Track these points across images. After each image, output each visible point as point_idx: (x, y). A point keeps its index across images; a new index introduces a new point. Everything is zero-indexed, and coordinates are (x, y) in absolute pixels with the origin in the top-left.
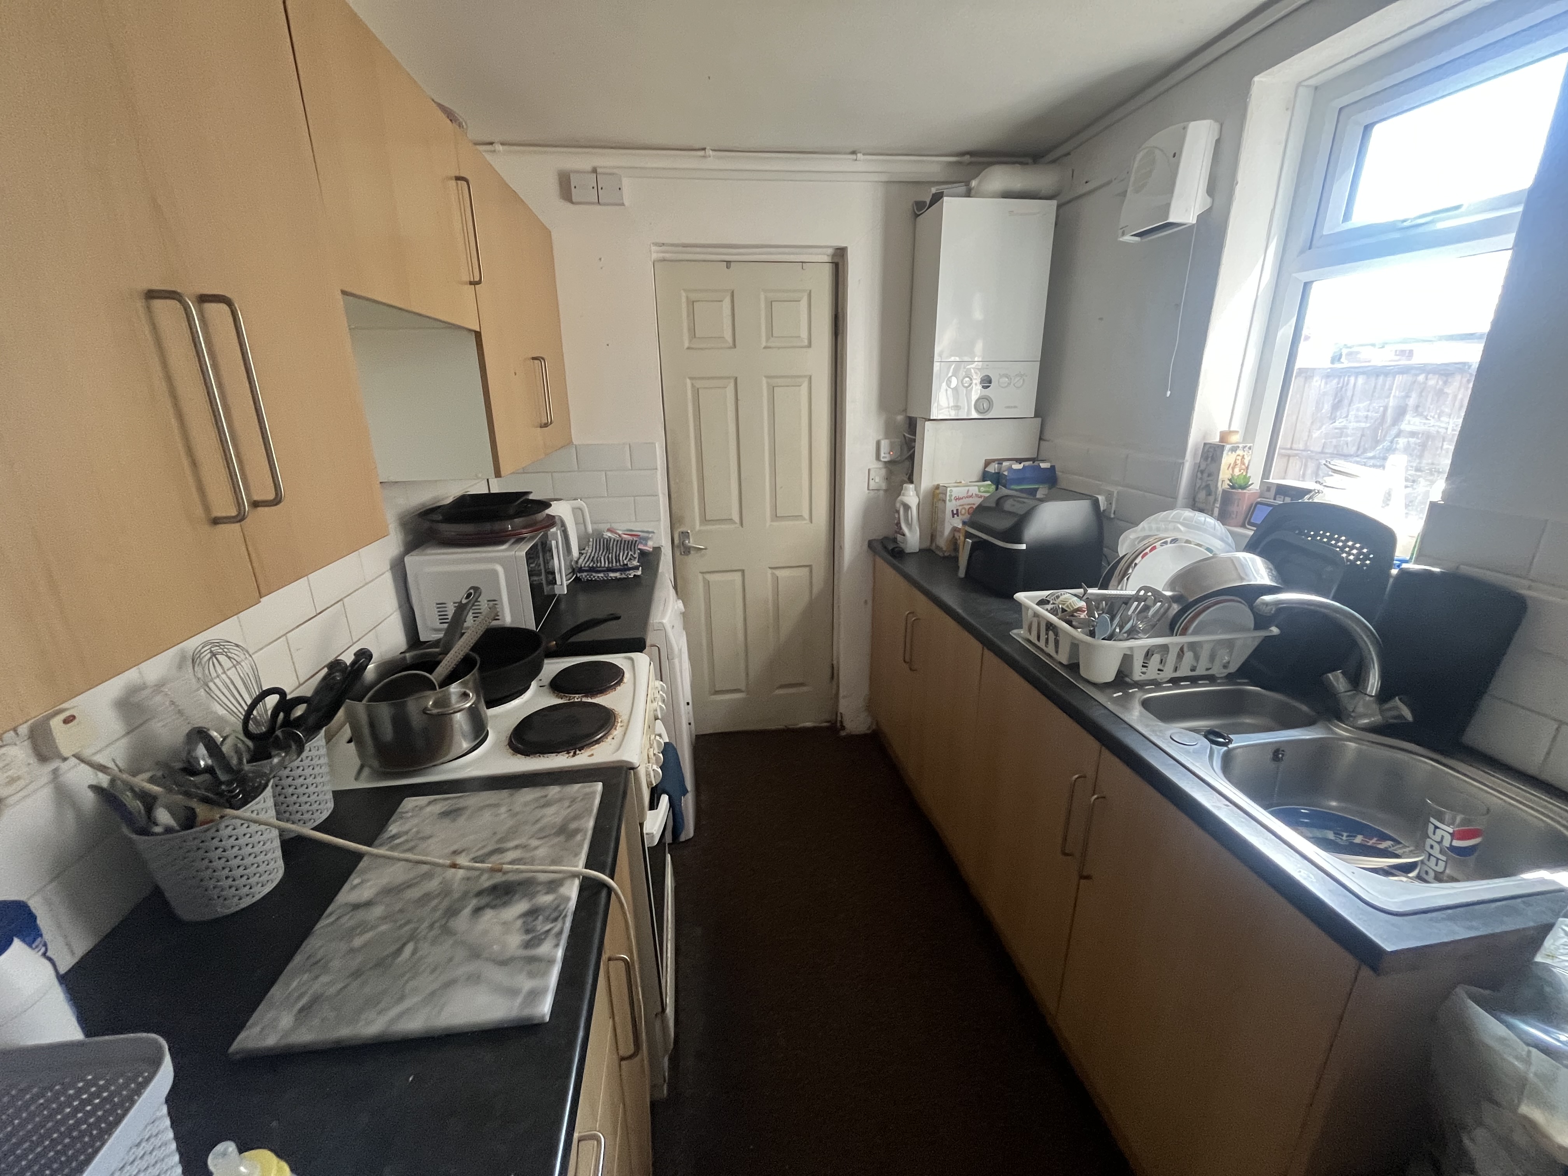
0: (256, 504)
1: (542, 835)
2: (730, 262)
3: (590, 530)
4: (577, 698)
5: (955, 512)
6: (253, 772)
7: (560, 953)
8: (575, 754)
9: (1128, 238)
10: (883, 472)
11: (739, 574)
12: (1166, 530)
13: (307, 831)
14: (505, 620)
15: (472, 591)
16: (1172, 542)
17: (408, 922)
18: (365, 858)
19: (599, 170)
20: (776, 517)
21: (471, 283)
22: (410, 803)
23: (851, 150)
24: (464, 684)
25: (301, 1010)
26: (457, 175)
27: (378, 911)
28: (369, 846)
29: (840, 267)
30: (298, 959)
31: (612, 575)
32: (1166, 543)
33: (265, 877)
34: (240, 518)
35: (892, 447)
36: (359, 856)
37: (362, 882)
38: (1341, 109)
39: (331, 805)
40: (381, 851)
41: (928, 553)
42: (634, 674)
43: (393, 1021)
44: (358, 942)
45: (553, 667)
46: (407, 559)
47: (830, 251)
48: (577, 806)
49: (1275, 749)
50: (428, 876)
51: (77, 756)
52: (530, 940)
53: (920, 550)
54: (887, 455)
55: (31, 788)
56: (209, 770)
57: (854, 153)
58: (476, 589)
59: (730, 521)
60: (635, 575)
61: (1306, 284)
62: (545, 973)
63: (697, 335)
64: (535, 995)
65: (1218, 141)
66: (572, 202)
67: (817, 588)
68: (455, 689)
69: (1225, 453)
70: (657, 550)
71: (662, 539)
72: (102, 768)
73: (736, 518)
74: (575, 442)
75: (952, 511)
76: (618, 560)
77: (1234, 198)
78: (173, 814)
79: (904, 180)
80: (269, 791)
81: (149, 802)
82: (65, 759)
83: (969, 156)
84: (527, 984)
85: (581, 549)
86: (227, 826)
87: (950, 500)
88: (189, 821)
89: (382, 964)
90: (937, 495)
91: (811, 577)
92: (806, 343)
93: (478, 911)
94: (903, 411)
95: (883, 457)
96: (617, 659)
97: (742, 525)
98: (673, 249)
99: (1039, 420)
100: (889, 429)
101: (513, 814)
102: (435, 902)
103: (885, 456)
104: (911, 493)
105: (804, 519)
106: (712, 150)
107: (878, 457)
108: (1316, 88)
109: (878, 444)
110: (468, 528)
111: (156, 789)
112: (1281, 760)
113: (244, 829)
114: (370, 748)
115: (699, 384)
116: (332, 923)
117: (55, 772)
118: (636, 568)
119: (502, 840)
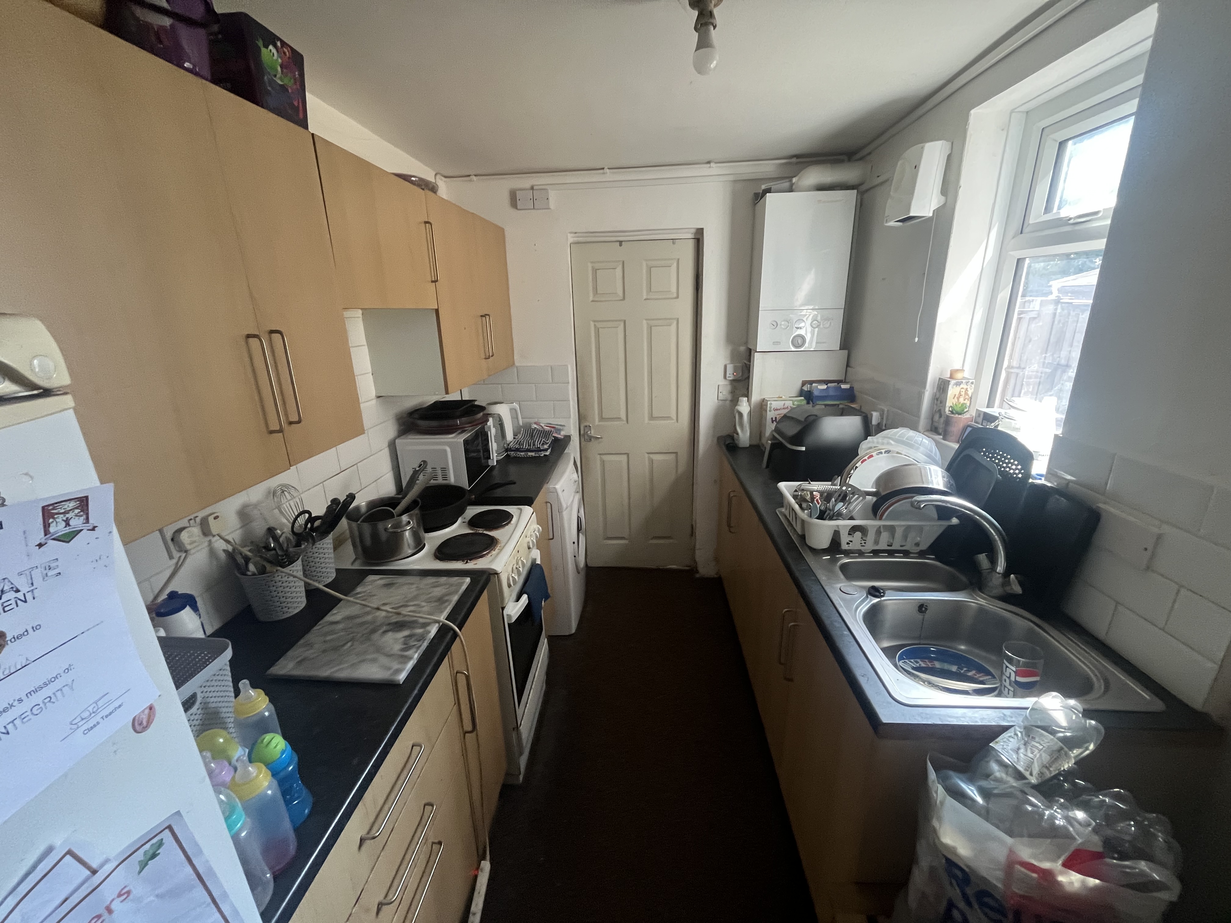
0: (291, 423)
1: (428, 601)
2: (622, 241)
3: (521, 424)
4: (481, 531)
5: (774, 419)
6: (294, 552)
7: (416, 656)
8: (467, 562)
9: (892, 224)
10: (729, 388)
11: (625, 457)
12: (883, 444)
13: (321, 586)
14: (450, 480)
15: (422, 463)
16: (885, 452)
17: (352, 633)
18: (342, 602)
19: (535, 188)
20: (652, 417)
21: (432, 282)
22: (371, 578)
23: (707, 161)
24: (411, 517)
25: (298, 662)
26: (427, 220)
27: (341, 626)
28: (346, 596)
29: (701, 241)
30: (302, 641)
31: (530, 454)
32: (881, 453)
33: (295, 605)
34: (281, 431)
35: (735, 369)
36: (340, 600)
37: (338, 612)
38: (1043, 129)
39: (334, 575)
40: (351, 599)
41: (755, 449)
42: (519, 519)
43: (334, 672)
44: (329, 638)
45: (472, 511)
46: (397, 441)
47: (694, 231)
48: (453, 589)
49: (920, 604)
50: (368, 613)
51: (218, 535)
52: (406, 648)
53: (750, 446)
54: (731, 375)
55: (200, 548)
56: (274, 549)
57: (709, 162)
58: (425, 462)
59: (619, 419)
60: (545, 455)
61: (1018, 260)
62: (406, 663)
63: (598, 292)
64: (399, 671)
65: (949, 157)
66: (517, 208)
67: (681, 469)
68: (405, 518)
69: (950, 386)
70: (568, 438)
71: (571, 429)
72: (228, 542)
73: (624, 417)
74: (517, 364)
75: (772, 418)
76: (534, 445)
77: (958, 199)
78: (256, 567)
79: (747, 178)
80: (299, 562)
81: (247, 560)
82: (214, 536)
83: (795, 158)
84: (396, 666)
85: (515, 435)
86: (278, 576)
87: (770, 411)
88: (262, 571)
89: (336, 649)
90: (762, 406)
91: (677, 460)
92: (675, 295)
93: (385, 632)
94: (745, 344)
95: (729, 377)
96: (511, 509)
97: (627, 422)
98: (585, 235)
99: (846, 352)
100: (734, 356)
101: (418, 588)
102: (367, 626)
103: (730, 376)
104: (745, 404)
105: (672, 419)
106: (608, 169)
107: (725, 377)
108: (1027, 112)
109: (725, 367)
110: (434, 423)
111: (249, 554)
112: (924, 612)
113: (285, 579)
114: (360, 549)
115: (599, 325)
116: (318, 629)
117: (210, 541)
118: (546, 450)
119: (407, 601)
